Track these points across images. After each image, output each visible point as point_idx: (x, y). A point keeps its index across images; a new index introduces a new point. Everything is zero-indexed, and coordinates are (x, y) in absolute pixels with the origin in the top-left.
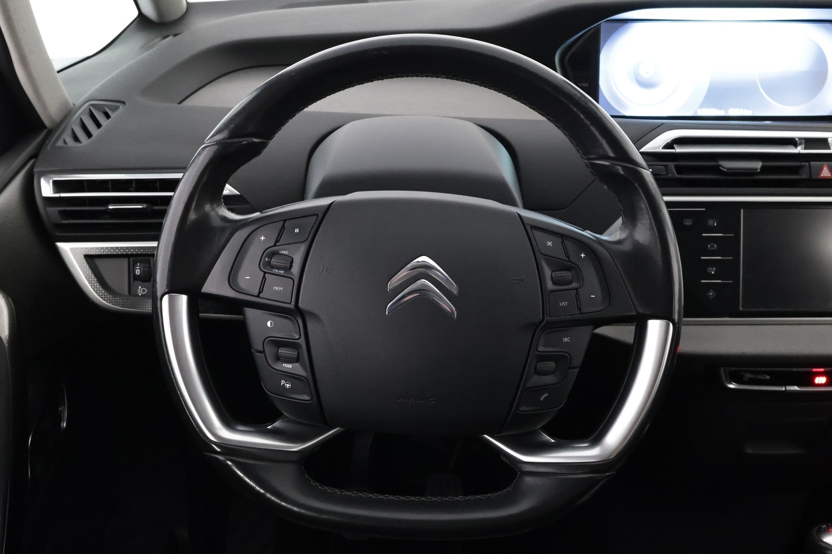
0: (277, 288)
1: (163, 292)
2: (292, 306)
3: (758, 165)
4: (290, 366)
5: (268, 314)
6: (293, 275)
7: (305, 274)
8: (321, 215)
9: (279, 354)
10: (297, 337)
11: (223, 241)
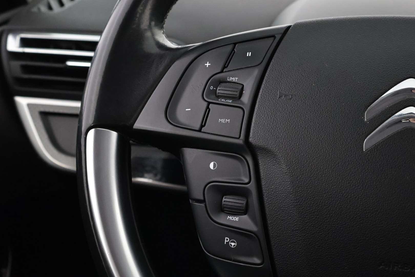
0: (223, 121)
1: (88, 126)
2: (240, 141)
4: (236, 219)
5: (212, 153)
6: (243, 103)
7: (258, 101)
8: (278, 37)
9: (223, 203)
10: (247, 180)
11: (161, 69)
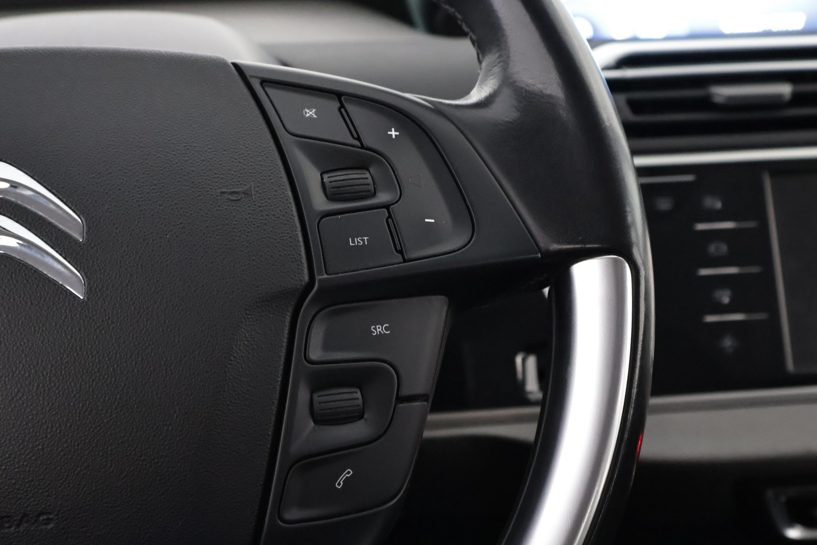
3: (785, 89)
